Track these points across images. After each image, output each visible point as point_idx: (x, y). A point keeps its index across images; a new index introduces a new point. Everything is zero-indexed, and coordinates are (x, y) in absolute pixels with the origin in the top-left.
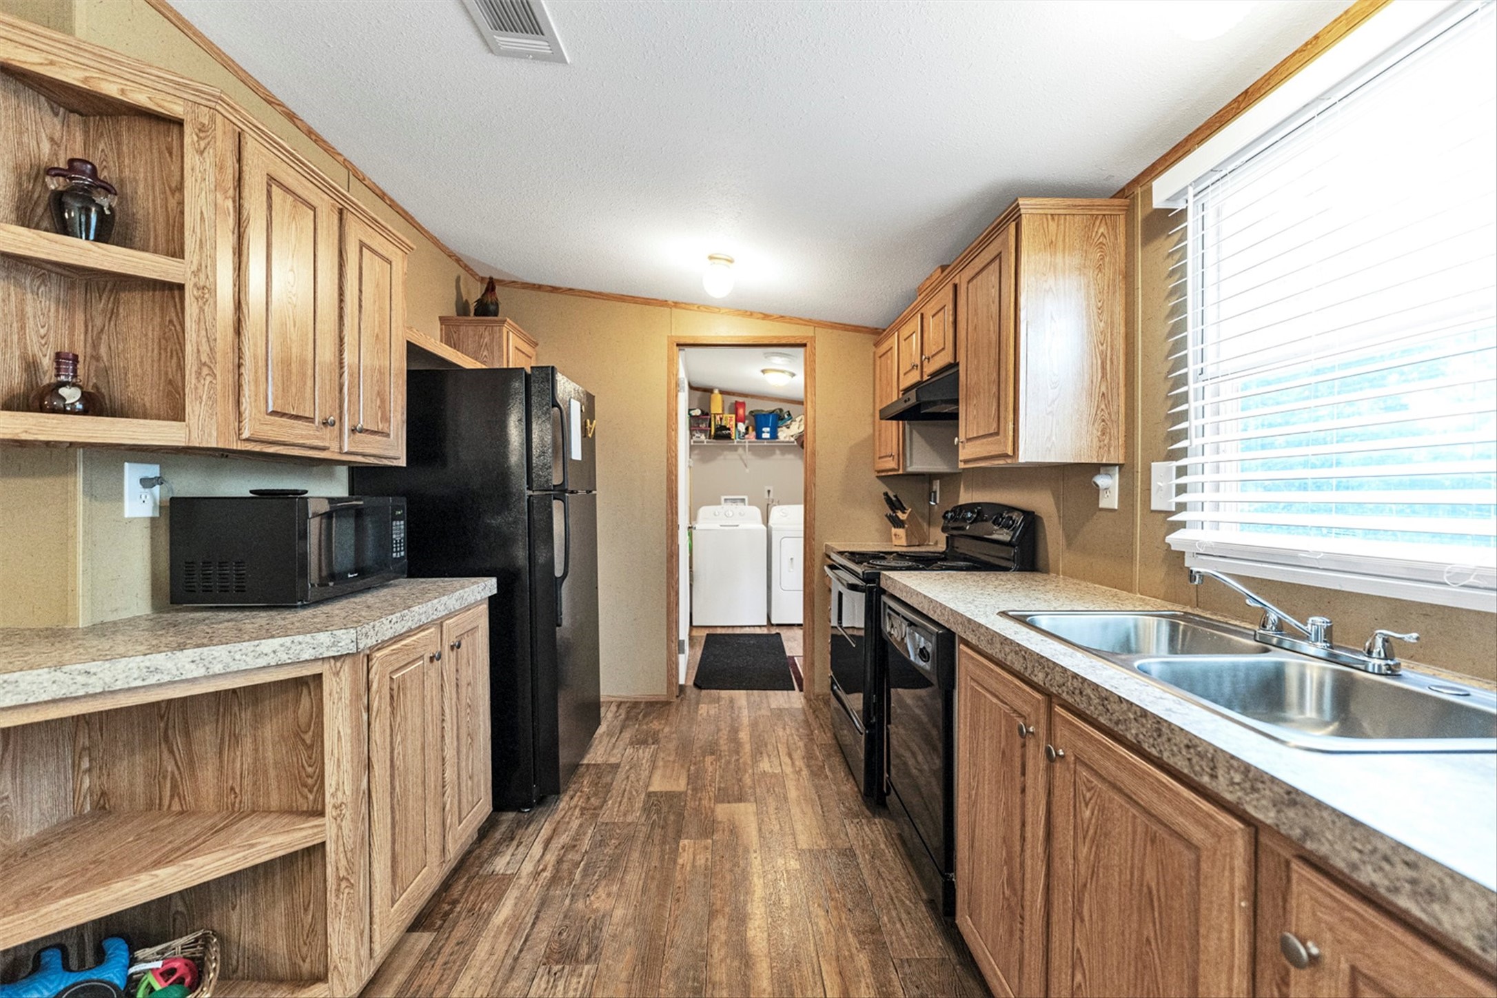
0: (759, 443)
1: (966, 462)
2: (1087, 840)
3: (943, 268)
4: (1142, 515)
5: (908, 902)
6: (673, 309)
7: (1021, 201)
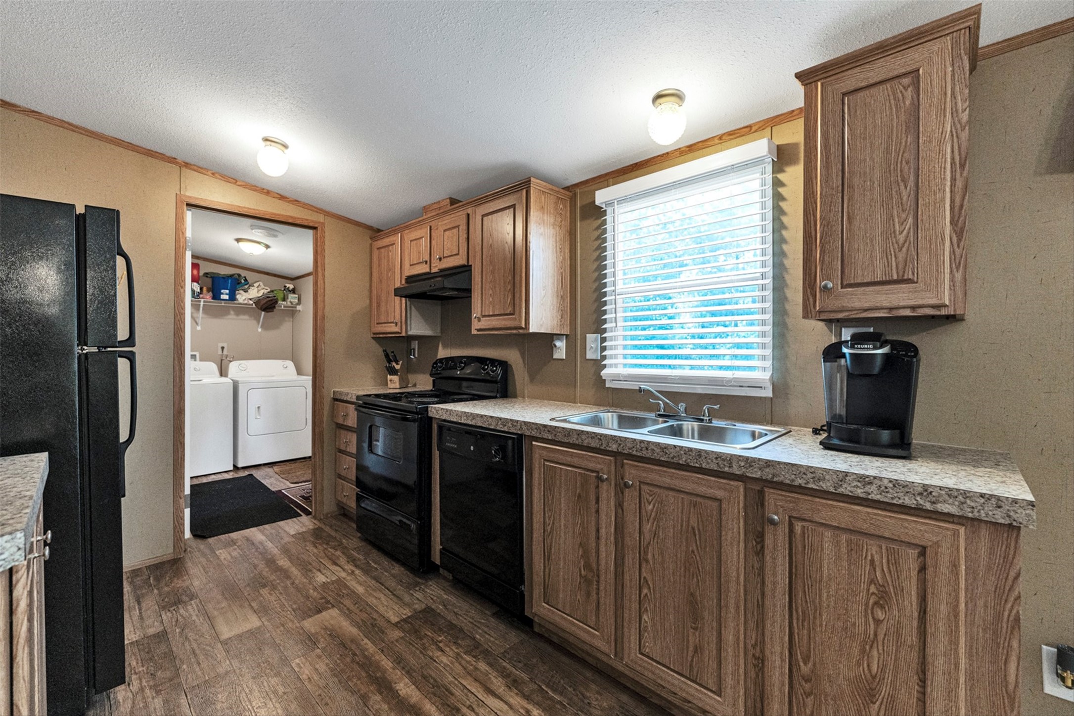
0: (215, 303)
1: (478, 330)
2: (651, 521)
3: (453, 201)
4: (581, 362)
5: (483, 621)
6: (184, 169)
7: (532, 179)
